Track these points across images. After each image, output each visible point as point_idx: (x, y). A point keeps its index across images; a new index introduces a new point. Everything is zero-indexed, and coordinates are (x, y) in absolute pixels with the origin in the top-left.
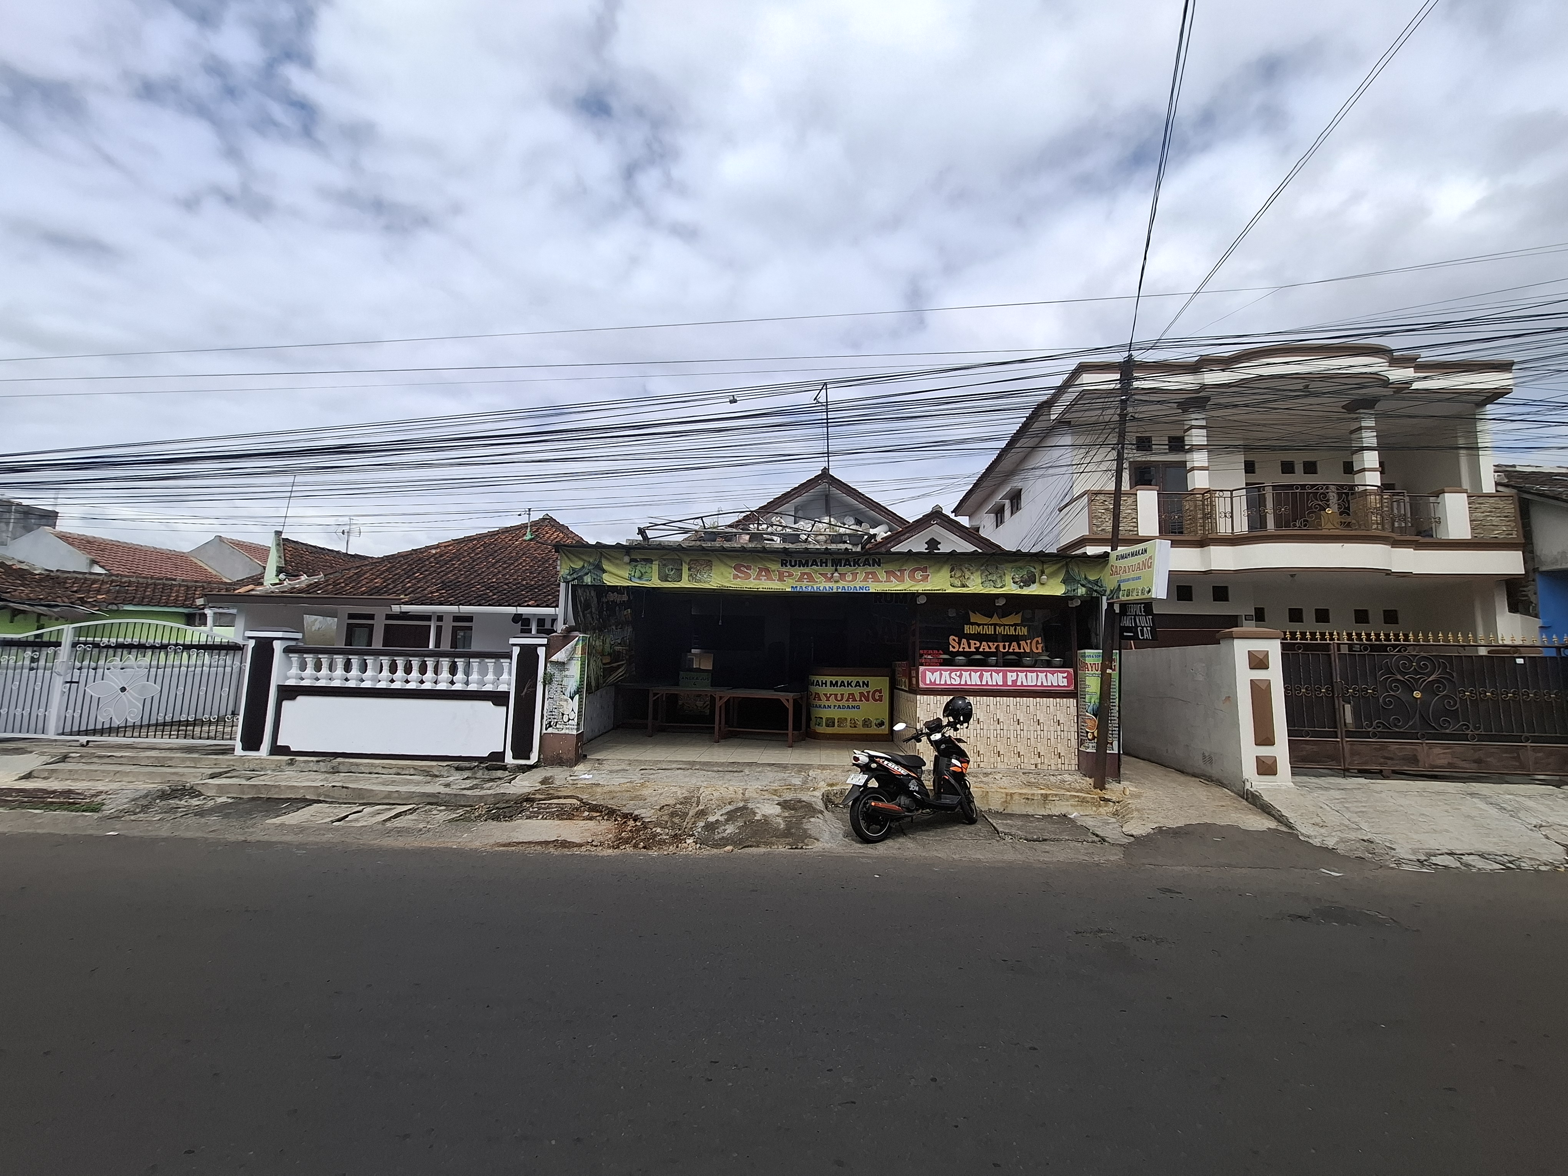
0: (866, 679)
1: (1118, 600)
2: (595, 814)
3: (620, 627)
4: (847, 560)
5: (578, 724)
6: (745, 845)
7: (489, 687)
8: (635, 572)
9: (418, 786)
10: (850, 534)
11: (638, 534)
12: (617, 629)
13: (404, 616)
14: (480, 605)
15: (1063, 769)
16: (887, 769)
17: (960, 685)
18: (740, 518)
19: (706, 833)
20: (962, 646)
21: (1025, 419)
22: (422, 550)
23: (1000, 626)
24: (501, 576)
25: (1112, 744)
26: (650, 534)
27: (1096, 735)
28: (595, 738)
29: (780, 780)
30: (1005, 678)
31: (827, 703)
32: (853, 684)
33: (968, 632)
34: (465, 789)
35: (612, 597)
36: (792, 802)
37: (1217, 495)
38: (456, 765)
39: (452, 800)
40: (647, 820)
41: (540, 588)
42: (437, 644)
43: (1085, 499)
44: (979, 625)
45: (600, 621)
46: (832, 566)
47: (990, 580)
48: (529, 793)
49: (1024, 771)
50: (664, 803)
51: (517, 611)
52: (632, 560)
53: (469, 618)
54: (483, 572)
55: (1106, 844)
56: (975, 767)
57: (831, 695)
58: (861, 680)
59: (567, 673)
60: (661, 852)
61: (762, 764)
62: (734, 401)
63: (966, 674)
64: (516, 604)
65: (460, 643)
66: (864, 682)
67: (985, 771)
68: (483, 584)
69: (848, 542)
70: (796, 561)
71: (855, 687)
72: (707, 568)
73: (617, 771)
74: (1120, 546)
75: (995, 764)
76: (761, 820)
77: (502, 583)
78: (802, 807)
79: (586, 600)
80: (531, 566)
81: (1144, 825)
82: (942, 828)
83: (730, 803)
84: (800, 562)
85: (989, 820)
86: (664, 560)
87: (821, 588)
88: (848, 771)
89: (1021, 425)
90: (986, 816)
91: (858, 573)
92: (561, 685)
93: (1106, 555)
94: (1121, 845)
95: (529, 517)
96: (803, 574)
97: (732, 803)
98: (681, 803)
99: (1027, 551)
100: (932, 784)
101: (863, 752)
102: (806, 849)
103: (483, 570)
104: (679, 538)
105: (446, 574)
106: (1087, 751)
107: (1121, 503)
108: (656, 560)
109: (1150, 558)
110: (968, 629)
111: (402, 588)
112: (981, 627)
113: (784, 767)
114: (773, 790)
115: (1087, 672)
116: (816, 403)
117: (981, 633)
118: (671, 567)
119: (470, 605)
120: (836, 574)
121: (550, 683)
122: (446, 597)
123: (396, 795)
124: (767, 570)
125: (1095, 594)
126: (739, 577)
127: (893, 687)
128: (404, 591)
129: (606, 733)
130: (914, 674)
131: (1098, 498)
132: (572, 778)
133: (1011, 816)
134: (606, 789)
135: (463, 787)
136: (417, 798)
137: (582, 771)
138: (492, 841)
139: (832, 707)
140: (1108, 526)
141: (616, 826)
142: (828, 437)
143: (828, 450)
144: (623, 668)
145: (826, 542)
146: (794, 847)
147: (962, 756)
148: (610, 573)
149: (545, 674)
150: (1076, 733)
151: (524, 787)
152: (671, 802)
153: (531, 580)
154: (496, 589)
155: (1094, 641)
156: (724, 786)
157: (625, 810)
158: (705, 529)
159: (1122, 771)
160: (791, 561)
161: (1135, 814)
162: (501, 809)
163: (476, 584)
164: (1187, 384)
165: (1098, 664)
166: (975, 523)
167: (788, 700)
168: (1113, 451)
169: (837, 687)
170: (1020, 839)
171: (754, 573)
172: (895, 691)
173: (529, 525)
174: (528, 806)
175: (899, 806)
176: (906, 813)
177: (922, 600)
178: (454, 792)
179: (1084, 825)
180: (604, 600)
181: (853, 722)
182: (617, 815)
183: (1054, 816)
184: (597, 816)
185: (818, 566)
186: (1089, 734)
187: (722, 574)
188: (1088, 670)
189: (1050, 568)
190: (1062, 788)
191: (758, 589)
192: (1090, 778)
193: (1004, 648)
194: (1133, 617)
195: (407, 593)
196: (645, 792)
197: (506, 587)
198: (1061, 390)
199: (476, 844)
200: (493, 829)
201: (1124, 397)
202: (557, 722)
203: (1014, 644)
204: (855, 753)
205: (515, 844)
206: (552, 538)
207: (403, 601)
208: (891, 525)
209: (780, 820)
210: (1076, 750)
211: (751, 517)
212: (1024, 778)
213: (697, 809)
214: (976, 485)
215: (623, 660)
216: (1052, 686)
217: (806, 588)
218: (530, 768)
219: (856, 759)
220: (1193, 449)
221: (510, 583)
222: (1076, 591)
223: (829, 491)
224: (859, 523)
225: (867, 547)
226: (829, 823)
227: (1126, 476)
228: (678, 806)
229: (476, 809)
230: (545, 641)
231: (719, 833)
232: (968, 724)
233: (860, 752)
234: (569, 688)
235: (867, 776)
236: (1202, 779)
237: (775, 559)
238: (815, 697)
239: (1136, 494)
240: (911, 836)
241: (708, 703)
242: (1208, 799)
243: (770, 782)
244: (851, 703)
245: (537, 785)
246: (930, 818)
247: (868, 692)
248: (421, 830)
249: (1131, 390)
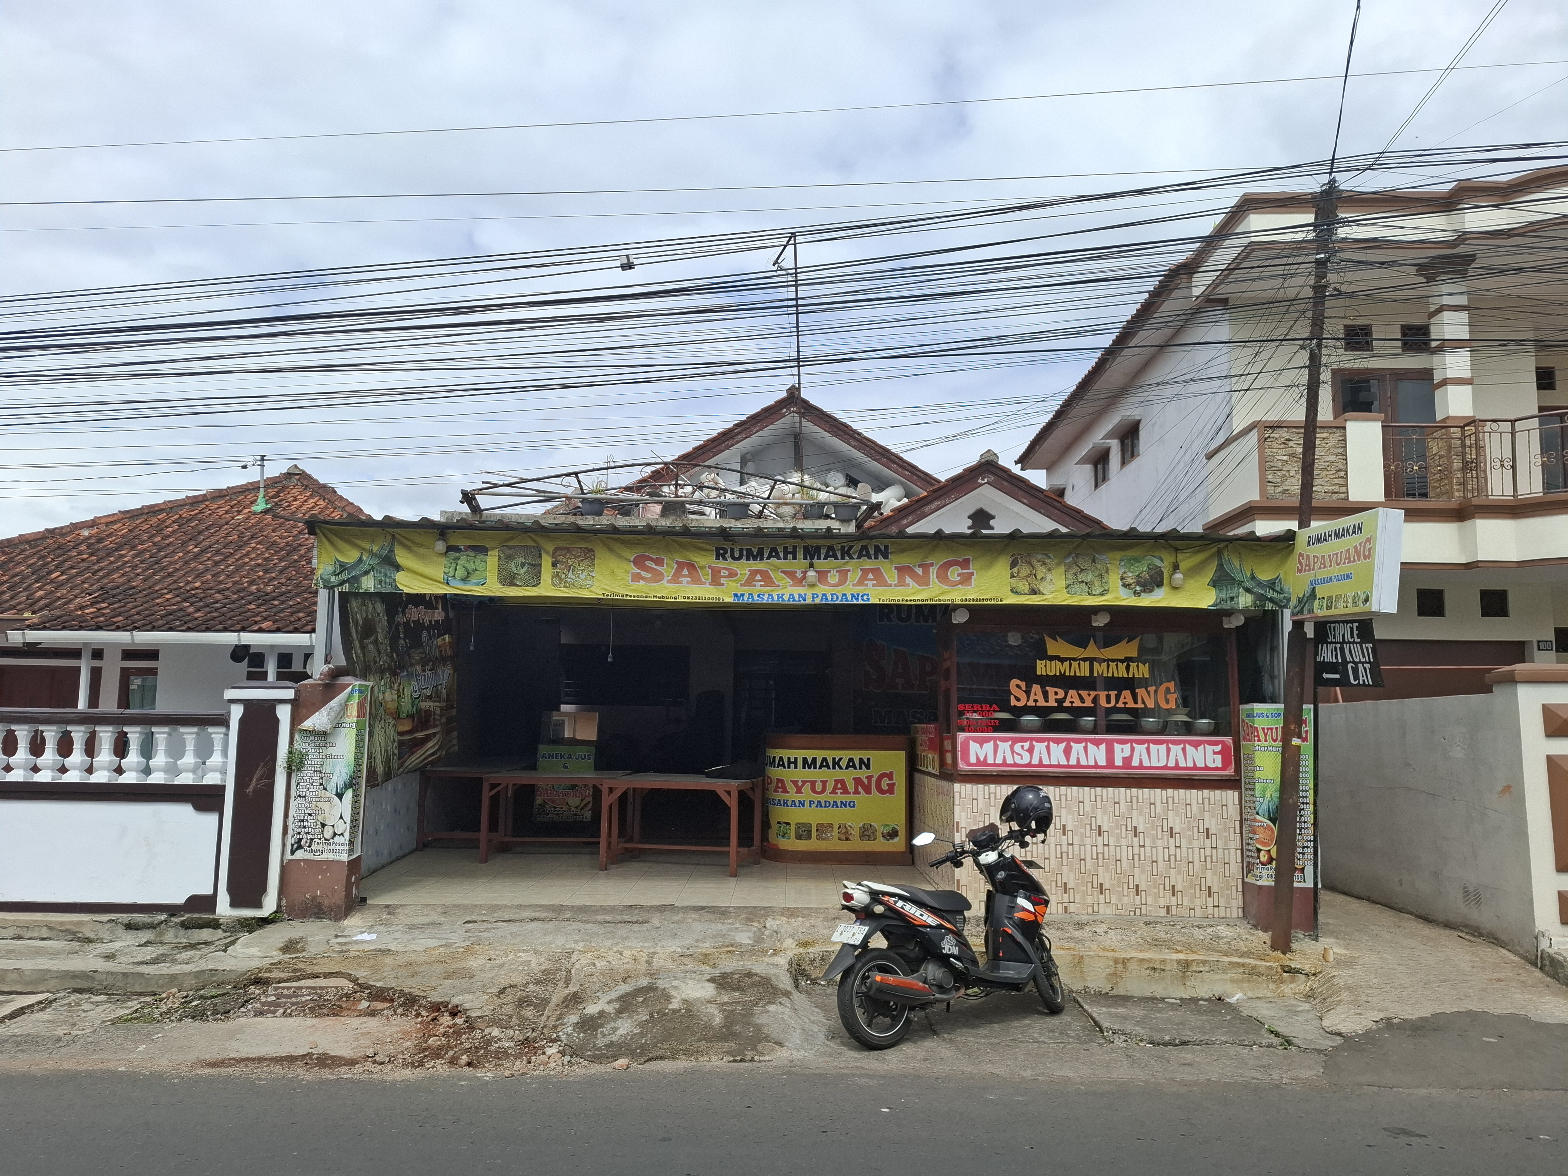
0: (864, 754)
1: (1312, 615)
2: (380, 1005)
3: (429, 667)
4: (830, 548)
5: (351, 843)
6: (651, 1055)
7: (186, 779)
8: (456, 570)
9: (57, 958)
10: (837, 503)
11: (462, 502)
12: (424, 671)
13: (32, 650)
14: (171, 629)
15: (1216, 916)
16: (901, 916)
17: (1029, 765)
18: (645, 475)
19: (582, 1035)
20: (1032, 697)
21: (1147, 295)
22: (64, 531)
23: (1101, 661)
24: (210, 577)
25: (1302, 870)
26: (483, 501)
27: (1274, 856)
28: (383, 867)
29: (714, 936)
30: (1110, 753)
31: (797, 798)
32: (844, 764)
33: (1044, 674)
34: (142, 963)
35: (415, 613)
36: (736, 976)
37: (1487, 429)
38: (126, 921)
39: (118, 984)
40: (474, 1015)
41: (283, 598)
42: (93, 701)
43: (1254, 436)
44: (1062, 660)
45: (392, 656)
46: (805, 558)
47: (1083, 582)
48: (260, 970)
49: (1147, 919)
50: (504, 982)
51: (239, 640)
52: (450, 549)
53: (152, 654)
54: (177, 570)
55: (1294, 1049)
56: (1060, 911)
57: (804, 782)
58: (856, 755)
59: (331, 751)
60: (500, 1072)
61: (682, 908)
62: (628, 266)
63: (1040, 747)
64: (238, 627)
65: (134, 699)
66: (861, 760)
67: (1077, 919)
68: (177, 592)
69: (833, 516)
70: (741, 551)
71: (847, 768)
72: (586, 562)
73: (422, 927)
74: (1316, 520)
75: (1096, 906)
76: (679, 1010)
77: (211, 589)
78: (754, 985)
79: (366, 620)
80: (266, 559)
81: (1360, 1014)
82: (1002, 1021)
83: (624, 980)
84: (749, 552)
85: (1086, 1007)
86: (509, 547)
87: (786, 598)
88: (834, 919)
89: (1139, 306)
90: (1079, 999)
91: (849, 570)
92: (320, 772)
93: (1290, 536)
94: (1319, 1052)
95: (262, 471)
96: (754, 573)
97: (629, 980)
98: (538, 982)
99: (1148, 530)
100: (983, 942)
101: (860, 884)
102: (760, 1061)
103: (177, 566)
104: (537, 510)
105: (108, 574)
106: (1259, 883)
107: (1317, 443)
108: (493, 549)
109: (1369, 540)
110: (1043, 668)
111: (28, 599)
112: (1067, 664)
113: (721, 913)
114: (702, 954)
115: (1256, 743)
116: (776, 271)
117: (1067, 674)
118: (520, 560)
119: (153, 629)
120: (811, 573)
121: (299, 770)
122: (109, 616)
123: (14, 976)
124: (692, 566)
125: (1269, 606)
126: (643, 579)
127: (913, 767)
128: (31, 605)
129: (402, 857)
130: (947, 745)
131: (1277, 436)
132: (339, 940)
133: (1125, 999)
134: (401, 959)
135: (140, 959)
136: (54, 981)
137: (358, 927)
138: (191, 1057)
139: (807, 804)
140: (1294, 485)
141: (419, 1026)
142: (798, 332)
143: (798, 356)
144: (435, 740)
145: (794, 517)
146: (738, 1058)
147: (1035, 892)
148: (410, 570)
149: (290, 753)
150: (1239, 852)
151: (250, 957)
152: (519, 980)
153: (266, 585)
154: (201, 600)
155: (1268, 688)
156: (615, 949)
157: (435, 997)
158: (583, 493)
159: (1321, 918)
160: (732, 550)
161: (1345, 995)
162: (209, 998)
163: (165, 591)
164: (1434, 231)
165: (1277, 728)
166: (1058, 481)
167: (729, 793)
168: (1303, 351)
169: (815, 768)
170: (1141, 1041)
171: (668, 570)
172: (917, 775)
173: (262, 485)
174: (257, 992)
175: (925, 982)
176: (937, 995)
177: (959, 618)
178: (123, 968)
179: (1255, 1015)
180: (400, 619)
181: (844, 831)
182: (420, 1006)
183: (1202, 999)
184: (384, 1009)
185: (779, 558)
186: (1262, 853)
187: (613, 572)
188: (1259, 740)
189: (1189, 560)
190: (1214, 950)
191: (675, 598)
192: (1266, 931)
193: (1108, 701)
194: (1338, 646)
195: (36, 608)
196: (474, 963)
197: (218, 596)
198: (1211, 242)
199: (163, 1064)
200: (193, 1035)
201: (1322, 256)
202: (312, 840)
203: (1126, 693)
204: (846, 887)
205: (232, 1061)
206: (304, 508)
207: (27, 622)
208: (909, 487)
209: (713, 1009)
210: (1240, 881)
211: (664, 473)
212: (1145, 931)
213: (566, 992)
214: (1059, 415)
215: (435, 726)
216: (1195, 768)
217: (758, 596)
218: (264, 922)
219: (848, 897)
220: (1447, 345)
221: (228, 589)
222: (1235, 599)
223: (801, 427)
224: (852, 482)
225: (867, 525)
226: (800, 1013)
227: (1325, 395)
228: (532, 987)
229: (161, 1000)
230: (290, 694)
231: (604, 1035)
232: (1046, 835)
233: (854, 885)
234: (335, 778)
235: (867, 928)
236: (1462, 931)
237: (705, 546)
238: (777, 787)
239: (1344, 428)
240: (946, 1036)
241: (590, 799)
242: (1473, 967)
243: (697, 941)
244: (840, 797)
245: (275, 953)
246: (982, 1003)
247: (869, 778)
248: (59, 1040)
249: (1333, 242)
